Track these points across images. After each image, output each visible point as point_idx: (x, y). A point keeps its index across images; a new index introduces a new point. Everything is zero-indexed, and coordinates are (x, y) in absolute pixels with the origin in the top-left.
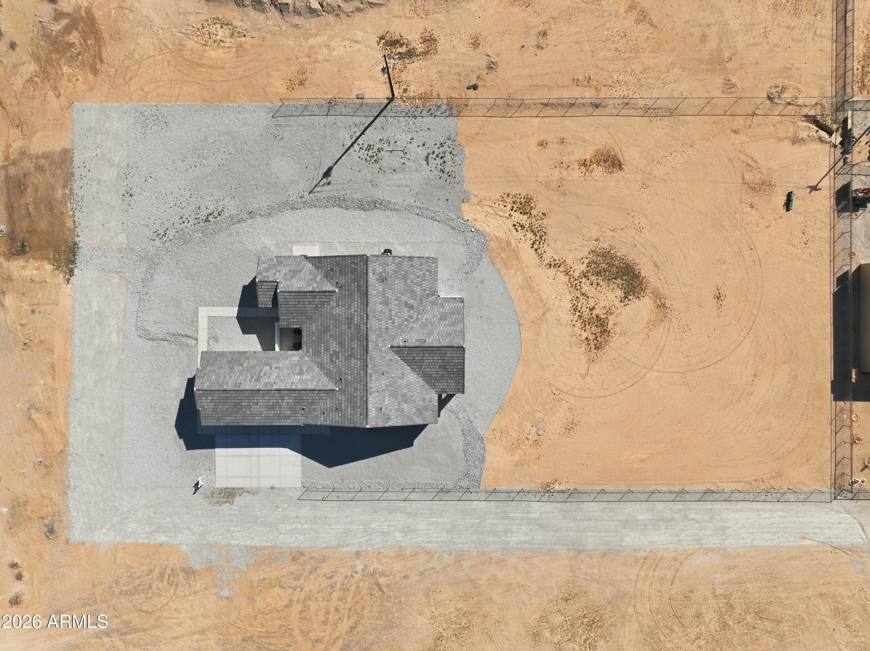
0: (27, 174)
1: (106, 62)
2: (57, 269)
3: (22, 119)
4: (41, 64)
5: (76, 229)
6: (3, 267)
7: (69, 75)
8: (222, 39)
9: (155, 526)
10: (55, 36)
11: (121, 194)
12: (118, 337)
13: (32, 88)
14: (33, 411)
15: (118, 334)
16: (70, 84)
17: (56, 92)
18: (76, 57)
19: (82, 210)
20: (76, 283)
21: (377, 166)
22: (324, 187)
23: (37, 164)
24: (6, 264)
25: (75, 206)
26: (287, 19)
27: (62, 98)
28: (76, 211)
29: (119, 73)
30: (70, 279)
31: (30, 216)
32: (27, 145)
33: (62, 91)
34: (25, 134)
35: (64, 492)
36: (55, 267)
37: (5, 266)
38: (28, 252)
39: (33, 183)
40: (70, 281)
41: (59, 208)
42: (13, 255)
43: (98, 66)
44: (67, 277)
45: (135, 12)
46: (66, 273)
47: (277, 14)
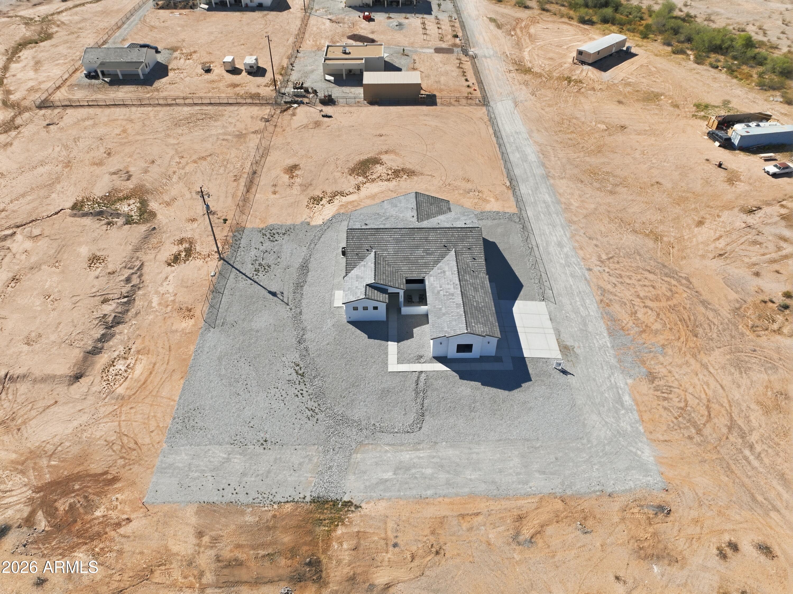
0: (218, 558)
1: (107, 469)
2: (342, 521)
3: (144, 566)
4: (81, 543)
5: (296, 500)
6: (337, 591)
7: (108, 509)
8: (126, 365)
9: (617, 405)
10: (51, 527)
11: (262, 451)
12: (423, 449)
13: (108, 555)
14: (521, 538)
15: (419, 450)
16: (119, 507)
17: (124, 523)
18: (88, 501)
19: (274, 494)
20: (360, 498)
21: (273, 266)
22: (285, 296)
23: (208, 546)
24: (333, 587)
25: (268, 502)
26: (127, 320)
27: (132, 517)
28: (275, 500)
29: (125, 455)
30: (356, 505)
31: (272, 555)
32: (179, 558)
33: (125, 516)
34: (166, 561)
35: (609, 495)
36: (340, 524)
37: (335, 588)
38: (319, 558)
39: (231, 551)
40: (358, 504)
41: (267, 521)
42: (320, 577)
43: (110, 477)
44: (353, 509)
45: (64, 441)
46: (348, 511)
47: (121, 326)
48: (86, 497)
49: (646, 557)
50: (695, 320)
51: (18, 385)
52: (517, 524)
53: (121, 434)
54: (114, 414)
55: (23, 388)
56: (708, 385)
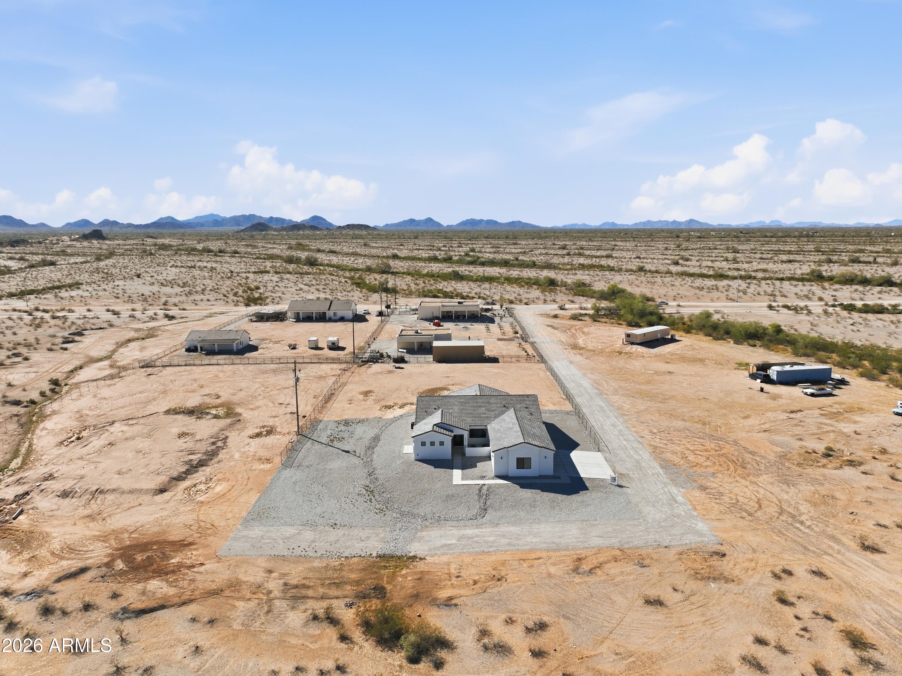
0: (286, 584)
1: (184, 539)
2: (407, 566)
3: (215, 588)
4: (156, 576)
5: (362, 556)
7: (183, 559)
8: (207, 487)
9: (671, 502)
10: (128, 568)
11: (331, 529)
12: (486, 528)
13: (180, 582)
14: (581, 570)
15: (482, 528)
16: (194, 558)
17: (197, 566)
18: (165, 555)
19: (342, 552)
20: (425, 554)
21: (347, 438)
22: (357, 453)
23: (277, 578)
24: (396, 601)
25: (336, 556)
26: (210, 464)
27: (205, 562)
28: (342, 555)
29: (201, 532)
30: (420, 558)
31: (338, 583)
32: (249, 584)
33: (199, 563)
34: (236, 585)
35: (665, 547)
36: (405, 568)
38: (383, 586)
39: (299, 581)
40: (422, 558)
41: (335, 566)
42: (384, 596)
43: (186, 543)
44: (418, 560)
45: (145, 525)
46: (413, 561)
48: (162, 553)
49: (702, 579)
50: (743, 461)
51: (107, 496)
52: (577, 563)
53: (198, 521)
54: (193, 510)
55: (110, 497)
56: (758, 492)
